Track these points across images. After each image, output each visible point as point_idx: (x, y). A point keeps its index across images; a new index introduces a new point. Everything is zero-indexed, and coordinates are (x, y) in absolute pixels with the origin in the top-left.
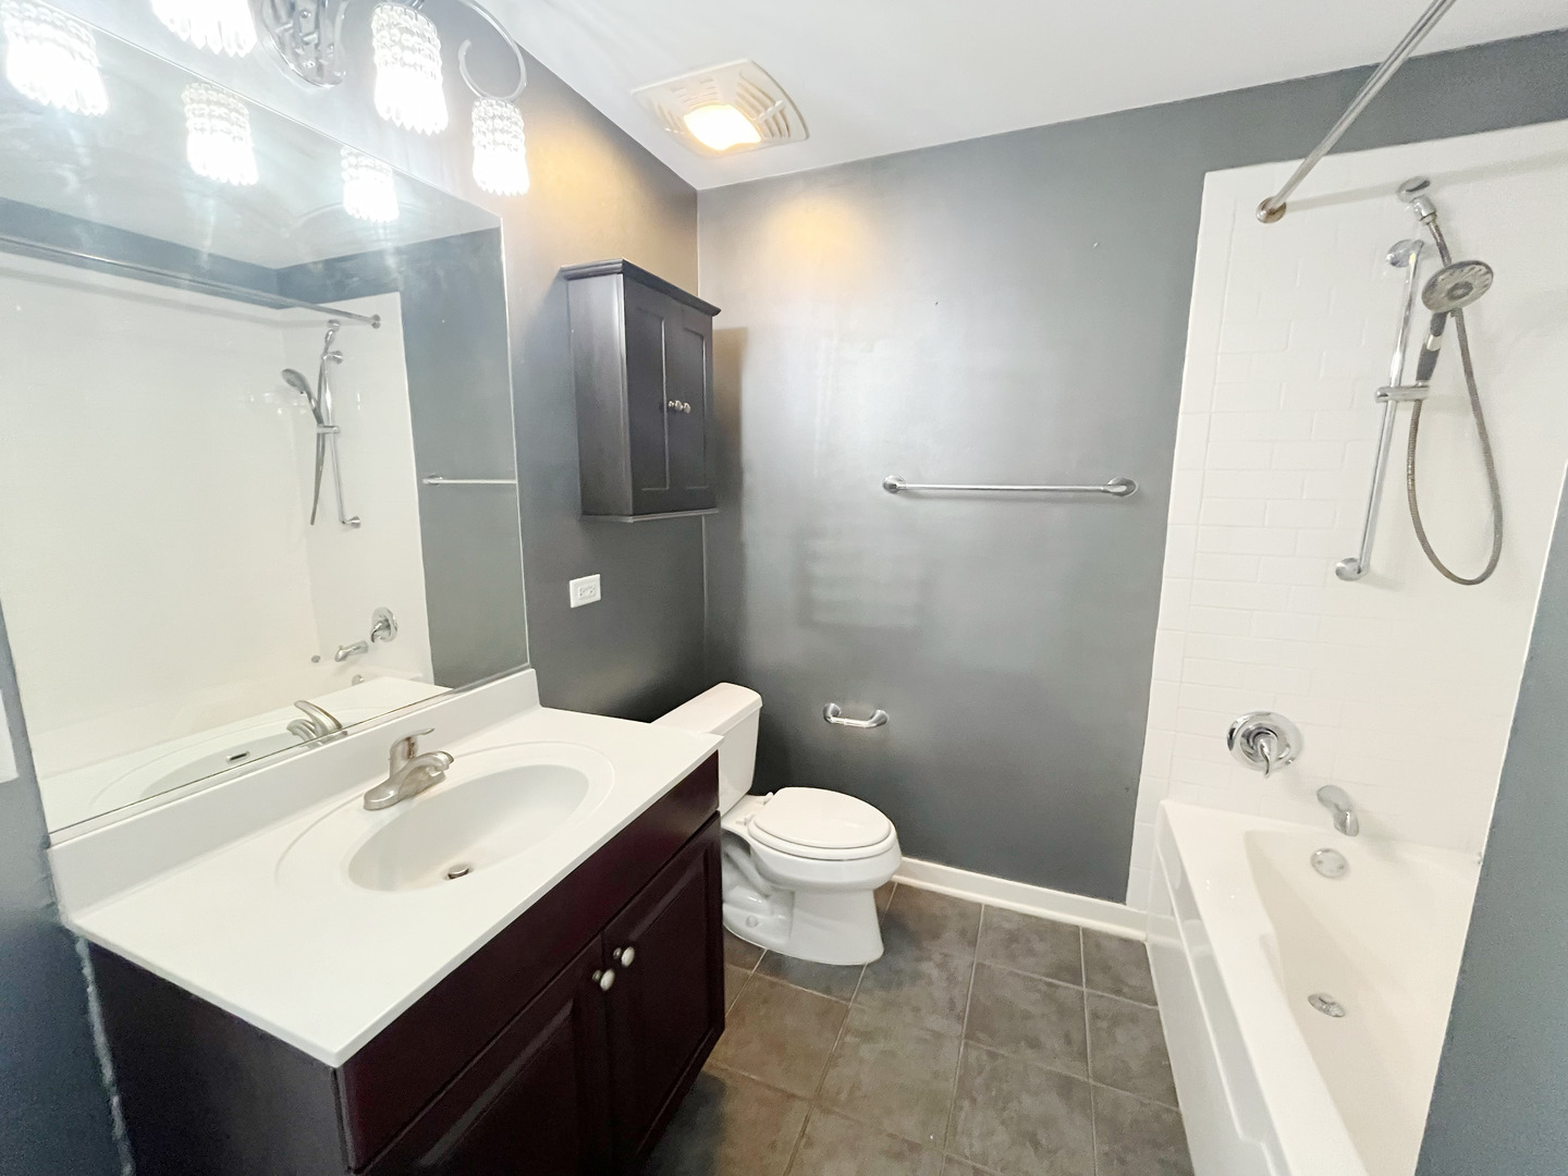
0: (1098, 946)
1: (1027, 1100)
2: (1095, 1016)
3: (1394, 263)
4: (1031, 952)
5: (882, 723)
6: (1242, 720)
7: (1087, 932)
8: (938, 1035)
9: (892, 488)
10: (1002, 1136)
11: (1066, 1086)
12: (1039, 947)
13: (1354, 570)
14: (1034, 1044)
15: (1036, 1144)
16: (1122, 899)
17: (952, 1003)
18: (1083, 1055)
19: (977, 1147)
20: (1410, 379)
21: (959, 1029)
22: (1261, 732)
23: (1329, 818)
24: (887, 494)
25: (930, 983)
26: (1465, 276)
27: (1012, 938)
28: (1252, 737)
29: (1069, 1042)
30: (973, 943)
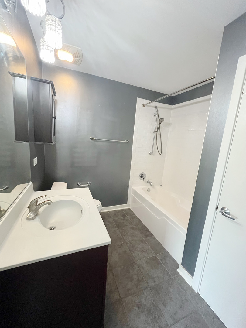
0: (125, 211)
1: (130, 232)
2: (130, 219)
3: (154, 116)
4: (119, 215)
5: (90, 184)
6: (140, 174)
7: (123, 210)
8: (115, 231)
9: (92, 139)
10: (130, 238)
11: (133, 228)
12: (119, 214)
13: (151, 153)
14: (126, 225)
15: (134, 236)
16: (127, 203)
17: (113, 226)
18: (132, 224)
19: (128, 240)
20: (156, 130)
21: (117, 228)
22: (142, 175)
23: (149, 185)
24: (91, 140)
25: (108, 225)
26: (162, 120)
27: (115, 214)
28: (141, 176)
29: (130, 223)
30: (110, 217)
